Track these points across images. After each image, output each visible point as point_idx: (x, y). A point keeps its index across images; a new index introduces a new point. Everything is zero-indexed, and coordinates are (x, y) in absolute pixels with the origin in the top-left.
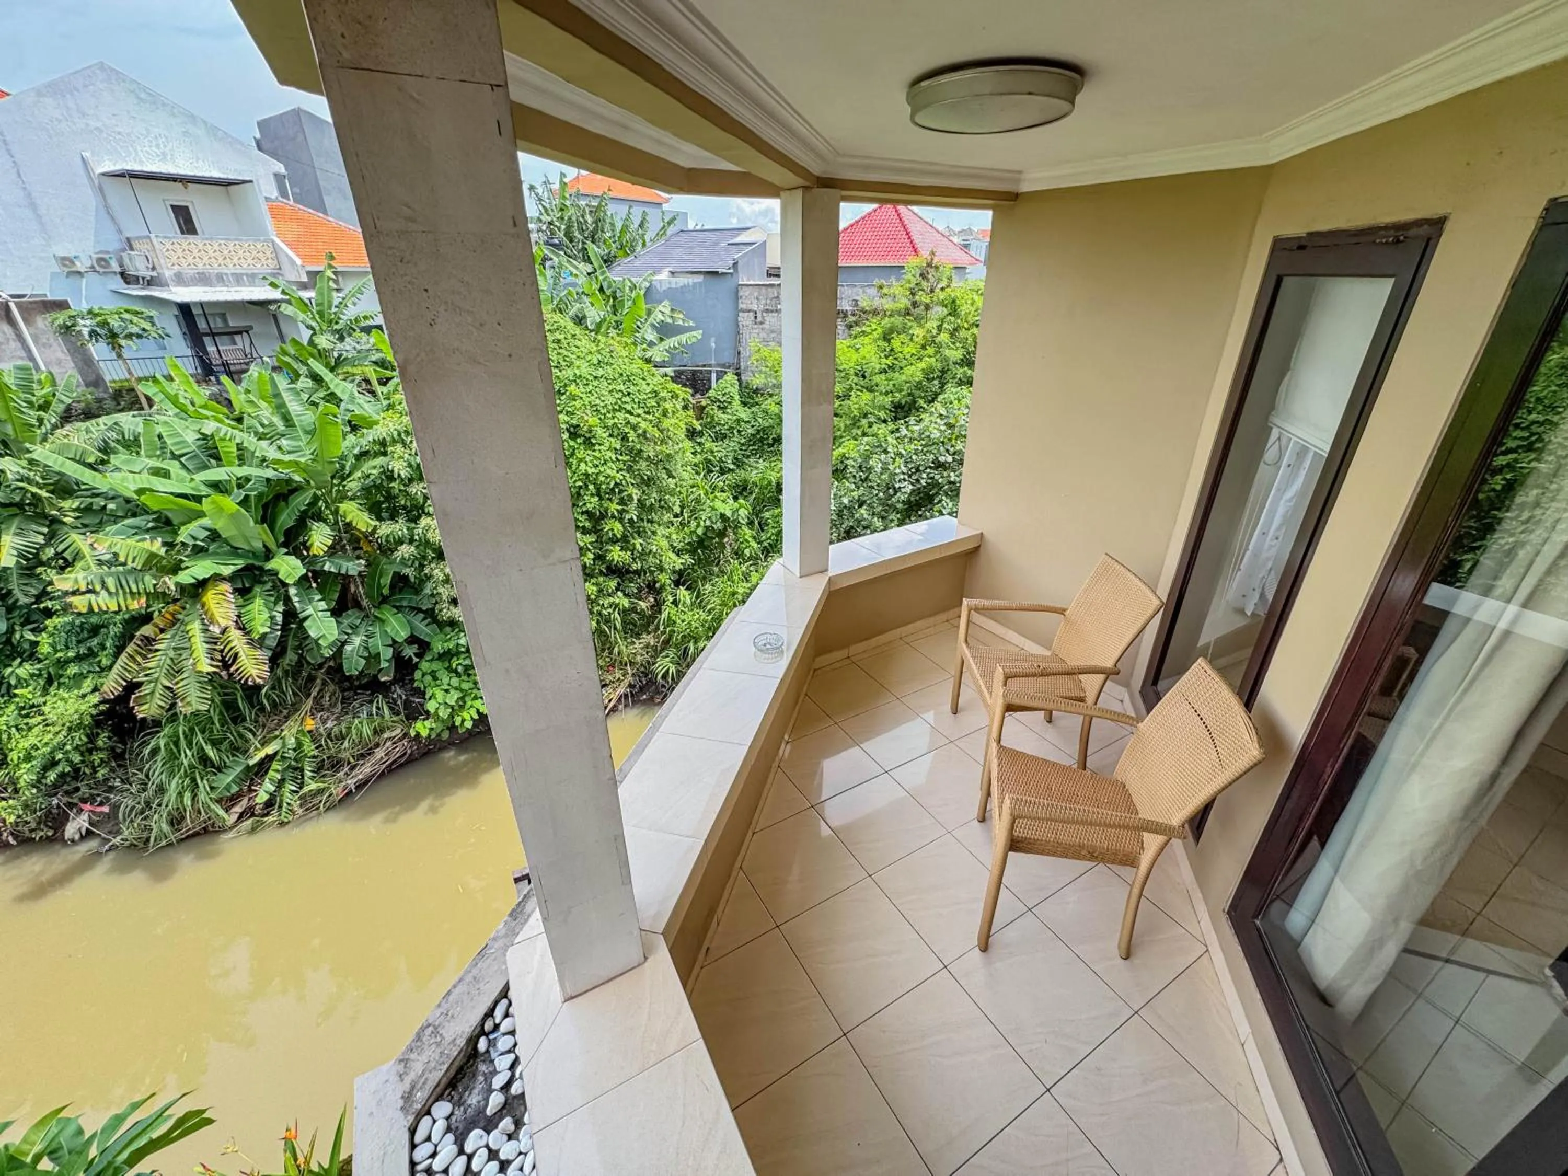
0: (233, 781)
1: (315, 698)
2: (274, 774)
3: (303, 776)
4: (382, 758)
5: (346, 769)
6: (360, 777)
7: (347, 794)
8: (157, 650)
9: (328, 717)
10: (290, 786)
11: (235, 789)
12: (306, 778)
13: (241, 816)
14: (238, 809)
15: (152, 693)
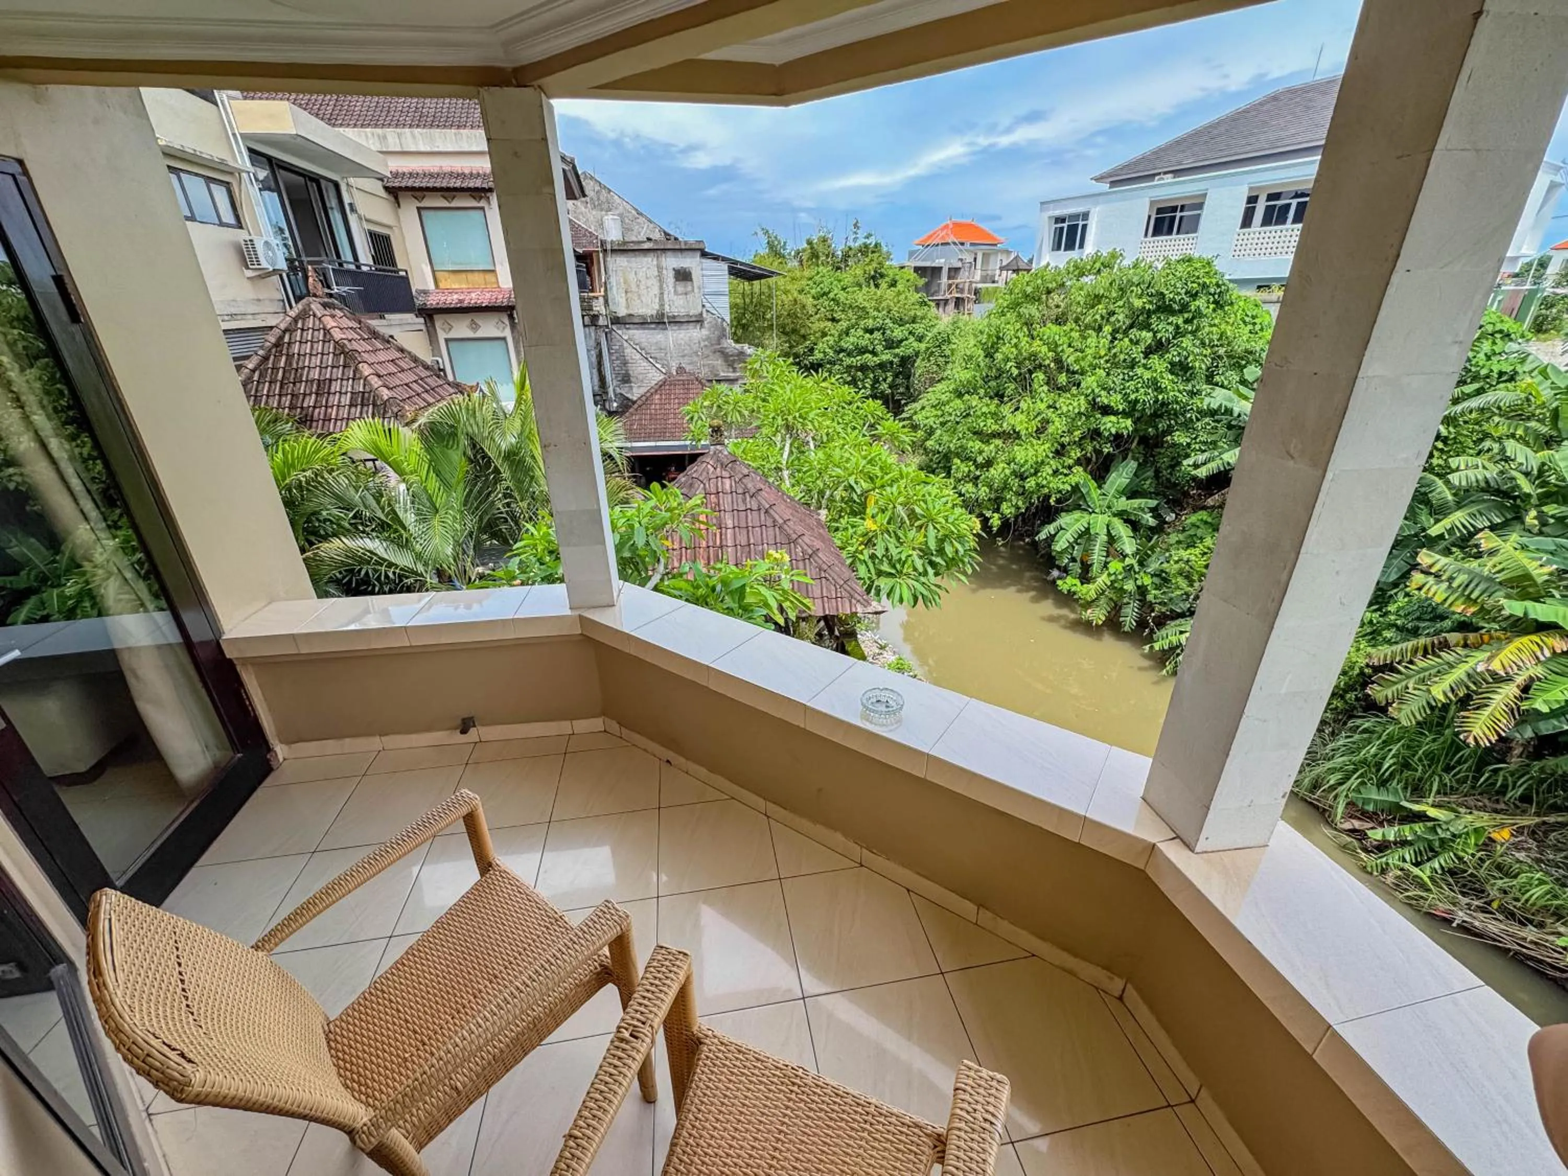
0: (1376, 801)
1: (1544, 823)
2: (1407, 831)
3: (1429, 859)
4: (1524, 939)
5: (1476, 903)
6: (1477, 924)
7: (1445, 919)
8: (1439, 657)
9: (1530, 849)
10: (1408, 854)
11: (1370, 808)
12: (1428, 864)
13: (1353, 831)
14: (1357, 824)
15: (1395, 683)
